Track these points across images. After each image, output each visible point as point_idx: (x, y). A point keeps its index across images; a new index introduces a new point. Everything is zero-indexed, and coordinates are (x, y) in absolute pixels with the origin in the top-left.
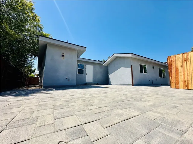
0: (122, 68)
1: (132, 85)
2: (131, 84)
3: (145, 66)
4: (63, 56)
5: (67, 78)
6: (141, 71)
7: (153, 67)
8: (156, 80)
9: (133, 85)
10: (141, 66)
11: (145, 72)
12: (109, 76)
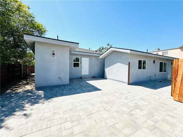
0: (119, 64)
1: (127, 84)
2: (127, 82)
3: (144, 61)
4: (54, 54)
5: (59, 78)
6: (140, 68)
7: (154, 62)
8: (155, 75)
9: (129, 84)
10: (140, 62)
11: (144, 68)
12: (105, 69)
